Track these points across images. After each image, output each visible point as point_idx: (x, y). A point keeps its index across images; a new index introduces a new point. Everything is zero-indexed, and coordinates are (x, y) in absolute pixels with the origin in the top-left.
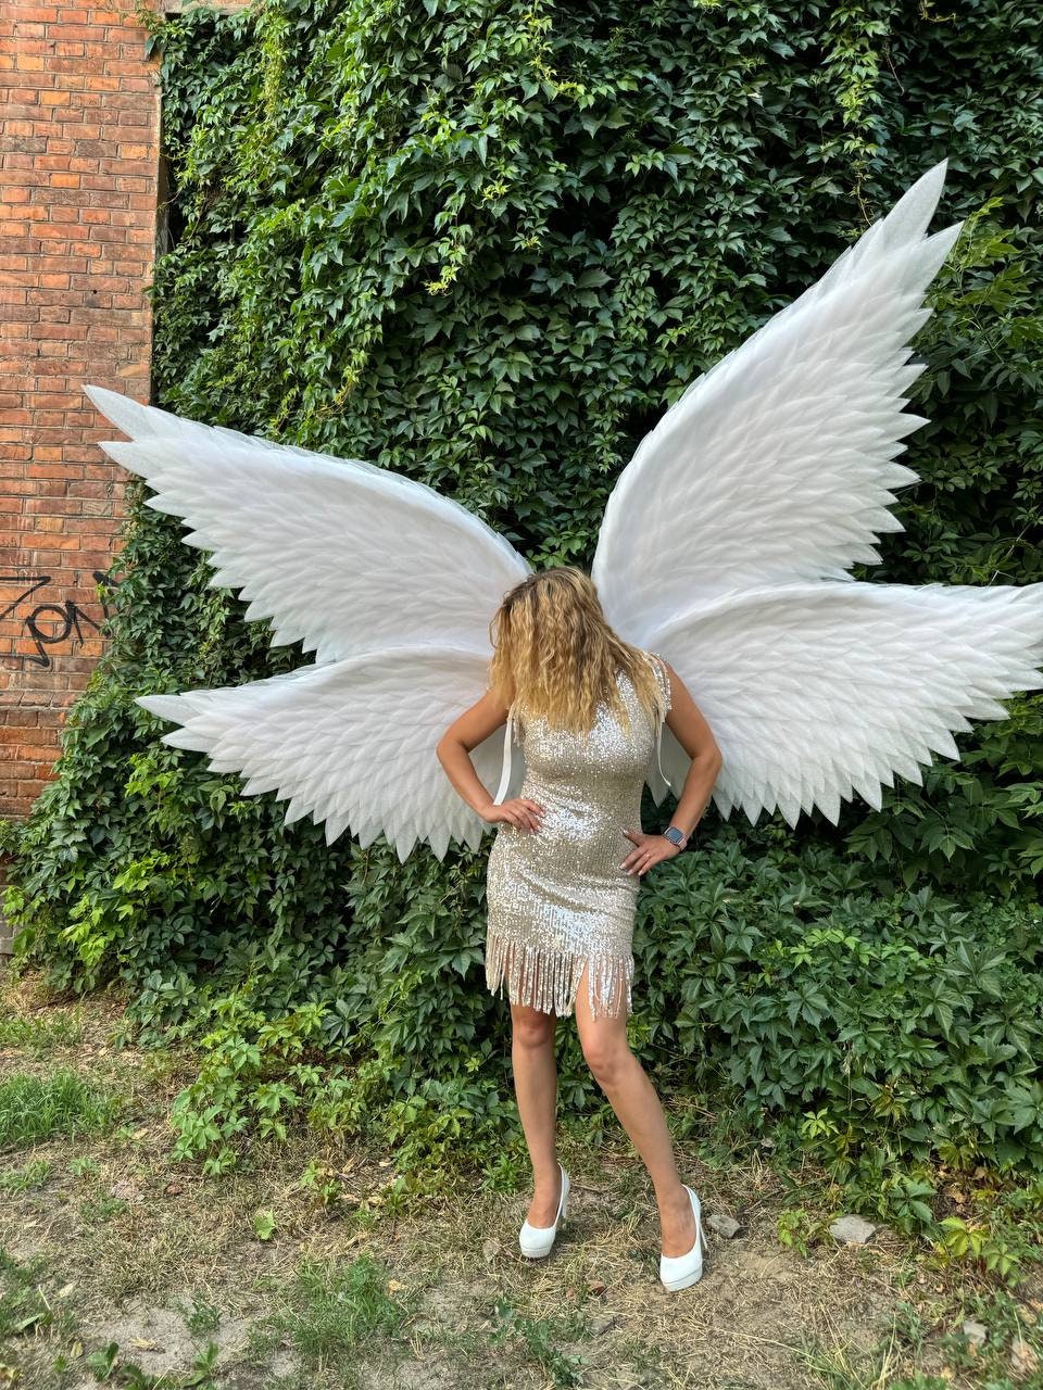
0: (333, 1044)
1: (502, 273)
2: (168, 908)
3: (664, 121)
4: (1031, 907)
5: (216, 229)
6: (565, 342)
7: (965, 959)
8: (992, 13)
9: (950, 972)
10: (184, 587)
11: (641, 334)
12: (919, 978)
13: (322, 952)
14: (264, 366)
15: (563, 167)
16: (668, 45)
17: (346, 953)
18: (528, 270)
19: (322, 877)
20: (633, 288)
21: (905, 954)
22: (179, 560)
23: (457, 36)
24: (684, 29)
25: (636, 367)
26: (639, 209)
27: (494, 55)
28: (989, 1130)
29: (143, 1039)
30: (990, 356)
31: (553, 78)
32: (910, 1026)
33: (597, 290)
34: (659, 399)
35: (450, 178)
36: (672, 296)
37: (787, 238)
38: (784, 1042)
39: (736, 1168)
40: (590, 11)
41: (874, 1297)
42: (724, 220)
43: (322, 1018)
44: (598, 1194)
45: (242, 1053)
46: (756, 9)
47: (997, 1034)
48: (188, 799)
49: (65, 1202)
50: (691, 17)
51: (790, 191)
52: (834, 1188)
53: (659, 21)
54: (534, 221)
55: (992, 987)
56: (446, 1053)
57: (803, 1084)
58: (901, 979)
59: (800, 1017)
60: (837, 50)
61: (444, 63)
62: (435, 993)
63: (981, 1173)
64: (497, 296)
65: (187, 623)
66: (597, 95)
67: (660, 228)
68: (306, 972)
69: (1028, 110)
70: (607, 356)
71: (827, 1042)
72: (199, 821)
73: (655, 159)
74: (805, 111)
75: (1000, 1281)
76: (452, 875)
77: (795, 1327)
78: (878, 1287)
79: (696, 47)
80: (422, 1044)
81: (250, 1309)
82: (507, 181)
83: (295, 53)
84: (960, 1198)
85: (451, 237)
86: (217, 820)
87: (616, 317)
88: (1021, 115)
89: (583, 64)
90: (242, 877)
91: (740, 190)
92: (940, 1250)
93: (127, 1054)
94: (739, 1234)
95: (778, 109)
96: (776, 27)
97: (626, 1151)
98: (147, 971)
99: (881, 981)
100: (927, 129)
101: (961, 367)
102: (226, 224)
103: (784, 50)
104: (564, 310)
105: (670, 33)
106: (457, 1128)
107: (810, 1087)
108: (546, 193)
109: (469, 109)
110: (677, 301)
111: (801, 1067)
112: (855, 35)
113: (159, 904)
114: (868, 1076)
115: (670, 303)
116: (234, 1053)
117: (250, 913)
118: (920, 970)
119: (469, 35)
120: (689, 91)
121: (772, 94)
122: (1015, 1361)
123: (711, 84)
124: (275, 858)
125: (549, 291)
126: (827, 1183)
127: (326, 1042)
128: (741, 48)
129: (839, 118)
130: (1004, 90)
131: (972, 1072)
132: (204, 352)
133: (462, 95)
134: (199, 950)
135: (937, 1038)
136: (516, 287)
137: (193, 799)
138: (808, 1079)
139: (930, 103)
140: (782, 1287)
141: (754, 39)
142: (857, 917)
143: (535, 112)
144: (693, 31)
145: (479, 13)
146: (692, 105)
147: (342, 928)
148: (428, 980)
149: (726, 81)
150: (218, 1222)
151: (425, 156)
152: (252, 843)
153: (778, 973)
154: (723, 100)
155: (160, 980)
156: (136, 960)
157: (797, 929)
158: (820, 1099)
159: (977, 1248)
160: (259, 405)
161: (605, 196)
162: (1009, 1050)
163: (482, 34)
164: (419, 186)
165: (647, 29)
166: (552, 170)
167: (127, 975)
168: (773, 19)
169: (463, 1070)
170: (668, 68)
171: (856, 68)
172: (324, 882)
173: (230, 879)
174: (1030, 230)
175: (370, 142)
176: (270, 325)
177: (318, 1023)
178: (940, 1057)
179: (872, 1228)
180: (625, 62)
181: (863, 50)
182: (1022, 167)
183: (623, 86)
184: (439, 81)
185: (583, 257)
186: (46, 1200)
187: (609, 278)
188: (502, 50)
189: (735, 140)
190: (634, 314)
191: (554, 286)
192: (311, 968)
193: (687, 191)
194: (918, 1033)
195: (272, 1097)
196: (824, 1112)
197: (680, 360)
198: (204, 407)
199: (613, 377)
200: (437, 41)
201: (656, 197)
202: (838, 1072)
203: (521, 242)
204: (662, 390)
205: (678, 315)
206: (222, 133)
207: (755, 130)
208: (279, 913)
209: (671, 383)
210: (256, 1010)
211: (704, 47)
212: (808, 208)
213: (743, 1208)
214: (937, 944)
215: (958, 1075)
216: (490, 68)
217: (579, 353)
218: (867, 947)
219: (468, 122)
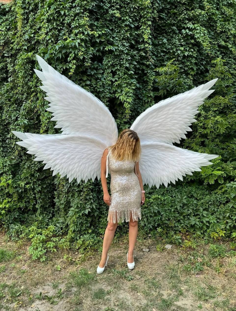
0: (58, 233)
1: (82, 70)
2: (12, 210)
3: (111, 39)
4: (188, 187)
5: (5, 55)
6: (95, 84)
7: (180, 197)
8: (168, 20)
9: (178, 200)
10: (6, 138)
11: (110, 83)
12: (173, 201)
13: (49, 215)
14: (25, 88)
15: (93, 49)
16: (110, 23)
17: (55, 214)
18: (87, 69)
19: (47, 199)
20: (108, 73)
21: (169, 198)
22: (4, 132)
23: (68, 19)
24: (113, 20)
25: (109, 89)
26: (108, 57)
27: (77, 25)
28: (188, 226)
29: (12, 239)
30: (172, 87)
31: (90, 30)
32: (173, 210)
33: (100, 74)
34: (114, 96)
35: (70, 50)
36: (115, 75)
37: (136, 64)
38: (151, 216)
39: (145, 241)
40: (94, 15)
41: (174, 256)
42: (125, 60)
43: (54, 228)
44: (120, 250)
45: (41, 237)
46: (127, 17)
47: (187, 210)
48: (15, 186)
49: (11, 273)
50: (114, 18)
51: (136, 54)
52: (164, 240)
53: (108, 18)
54: (88, 60)
55: (185, 201)
56: (84, 230)
57: (155, 224)
58: (170, 202)
59: (153, 211)
60: (142, 27)
61: (66, 25)
62: (81, 218)
63: (187, 233)
64: (80, 75)
65: (8, 146)
66: (98, 34)
67: (112, 61)
68: (47, 220)
69: (175, 39)
70: (104, 87)
71: (159, 215)
72: (18, 190)
73: (111, 48)
74: (137, 38)
75: (194, 249)
76: (82, 194)
77: (163, 264)
78: (175, 255)
79: (115, 24)
80: (79, 229)
81: (63, 282)
82: (82, 52)
83: (25, 17)
84: (184, 238)
85: (72, 63)
86: (22, 190)
87: (105, 79)
88: (174, 40)
89: (95, 27)
90: (29, 202)
91: (127, 54)
92: (184, 246)
93: (9, 243)
94: (149, 251)
95: (132, 38)
96: (131, 21)
97: (124, 242)
98: (10, 224)
99: (166, 203)
100: (158, 42)
101: (168, 89)
102: (9, 54)
103: (133, 26)
104: (94, 78)
105: (110, 21)
106: (91, 243)
107: (157, 224)
108: (90, 54)
109: (72, 35)
110: (116, 76)
111: (154, 220)
112: (145, 24)
113: (10, 210)
114: (167, 220)
115: (115, 76)
116: (39, 238)
117: (31, 209)
118: (173, 200)
119: (71, 20)
120: (115, 33)
121: (131, 34)
122: (199, 261)
123: (119, 32)
124: (37, 196)
125: (91, 74)
126: (162, 240)
127: (56, 233)
128: (125, 25)
129: (144, 40)
130: (171, 35)
131: (184, 217)
132: (5, 83)
133: (70, 32)
134: (20, 219)
135: (177, 211)
136: (84, 73)
137: (16, 186)
138: (156, 222)
139: (158, 37)
140: (159, 258)
141: (127, 24)
142: (159, 192)
143: (86, 37)
144: (115, 21)
145: (73, 15)
146: (116, 36)
147: (53, 209)
148: (79, 216)
149: (123, 32)
150: (48, 270)
151: (64, 45)
152: (31, 194)
153: (148, 204)
154: (122, 36)
155: (14, 226)
156: (7, 223)
157: (149, 196)
158: (159, 225)
159: (190, 245)
160: (24, 96)
161: (101, 54)
162: (189, 212)
163: (74, 20)
164: (64, 52)
165: (106, 20)
166: (91, 49)
167: (5, 226)
168: (130, 20)
169: (88, 233)
170: (111, 28)
171: (146, 31)
172: (48, 200)
173: (25, 202)
174: (177, 62)
175: (50, 41)
176: (27, 79)
177: (54, 229)
178: (178, 215)
179: (171, 246)
180: (103, 27)
181: (147, 27)
182: (176, 50)
183: (103, 32)
184: (64, 28)
185: (97, 67)
186: (7, 273)
187: (103, 71)
188: (79, 24)
189: (125, 44)
190: (108, 79)
191: (93, 73)
192: (48, 219)
193: (117, 54)
194: (174, 211)
195: (51, 244)
196: (160, 227)
197: (118, 88)
198: (9, 97)
199: (106, 92)
200: (63, 20)
201: (111, 55)
202: (161, 220)
203: (86, 64)
204: (115, 94)
205: (117, 79)
206: (6, 33)
207: (128, 42)
208: (39, 208)
209: (117, 93)
210: (39, 229)
211: (117, 24)
212: (139, 58)
213: (148, 247)
214: (174, 195)
215: (182, 217)
216: (76, 27)
217: (99, 87)
218: (162, 197)
219: (72, 38)
